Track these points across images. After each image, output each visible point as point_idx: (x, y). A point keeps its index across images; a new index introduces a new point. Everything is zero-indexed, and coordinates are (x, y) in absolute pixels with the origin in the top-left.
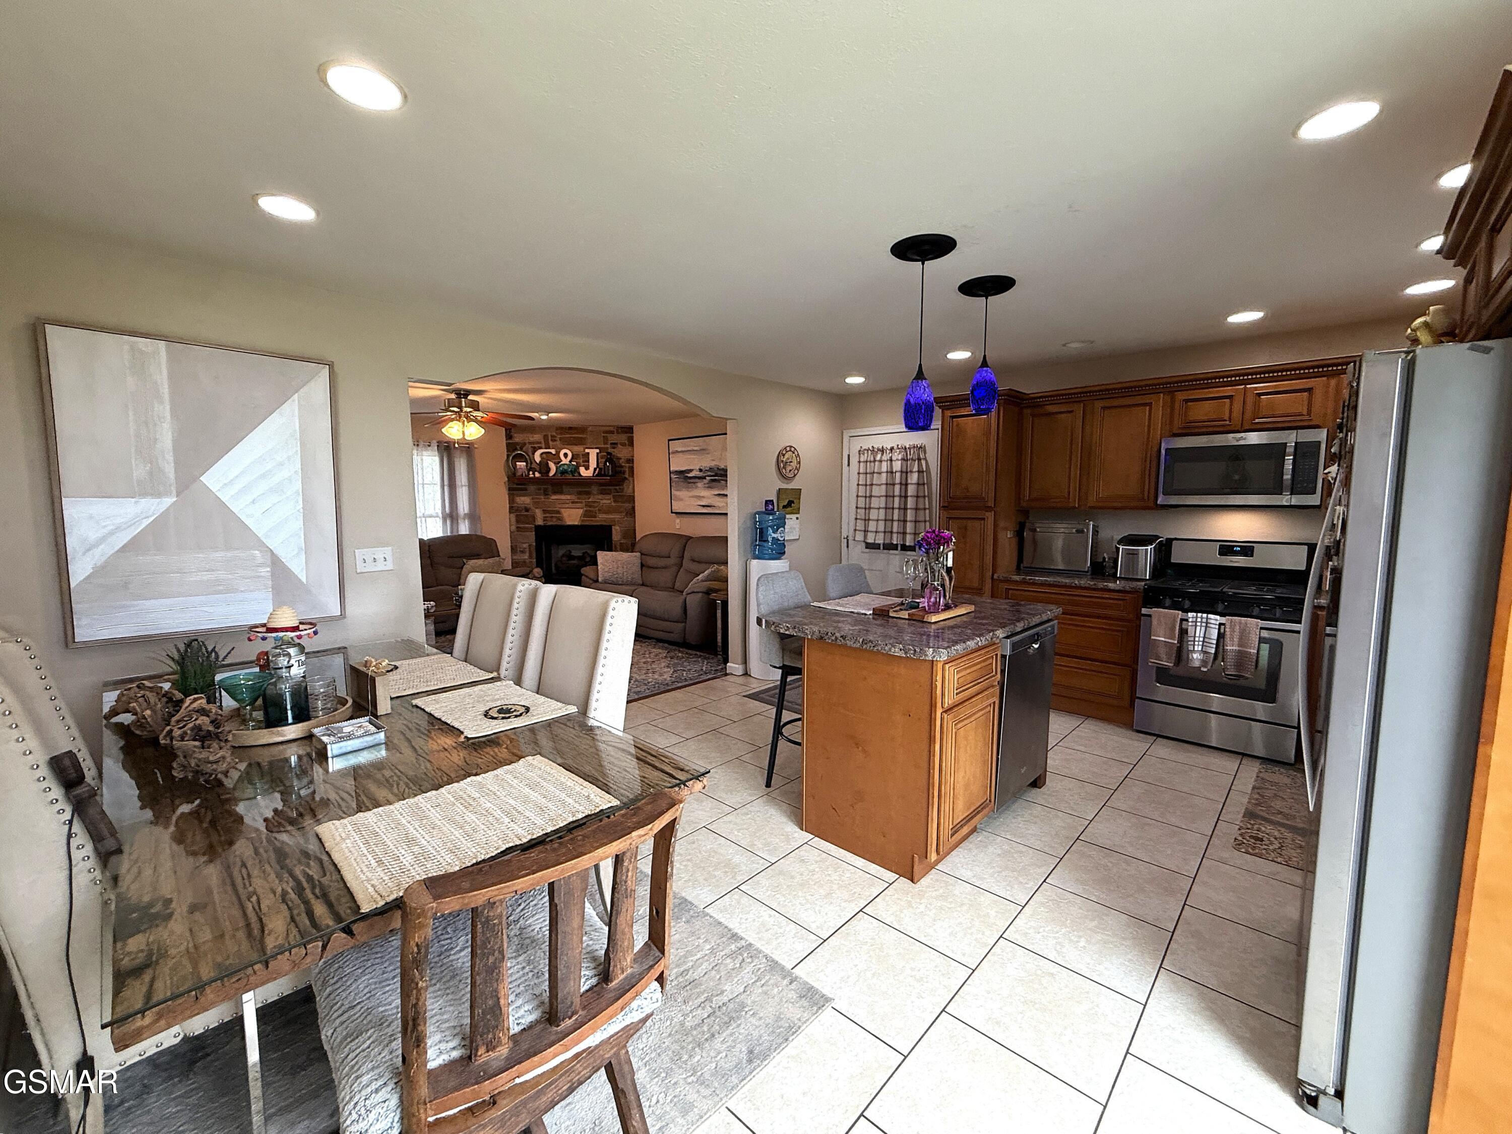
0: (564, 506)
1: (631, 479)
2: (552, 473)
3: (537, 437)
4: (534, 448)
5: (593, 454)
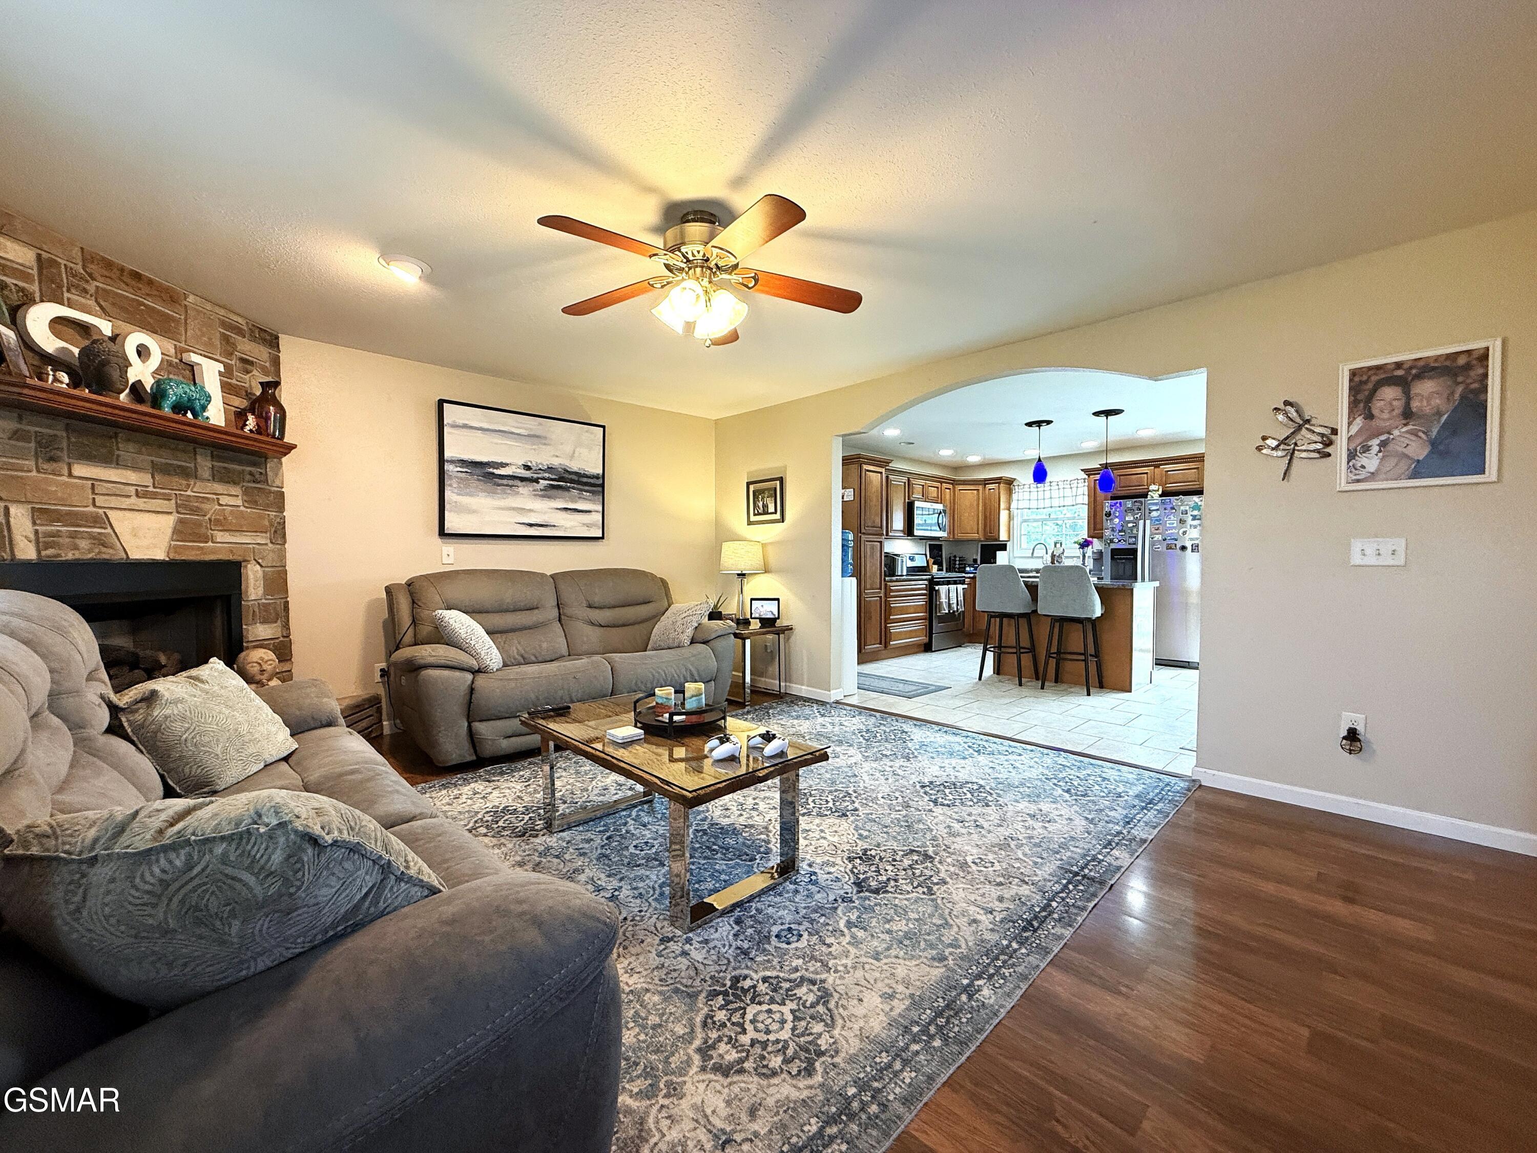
0: (114, 502)
3: (20, 254)
5: (209, 370)
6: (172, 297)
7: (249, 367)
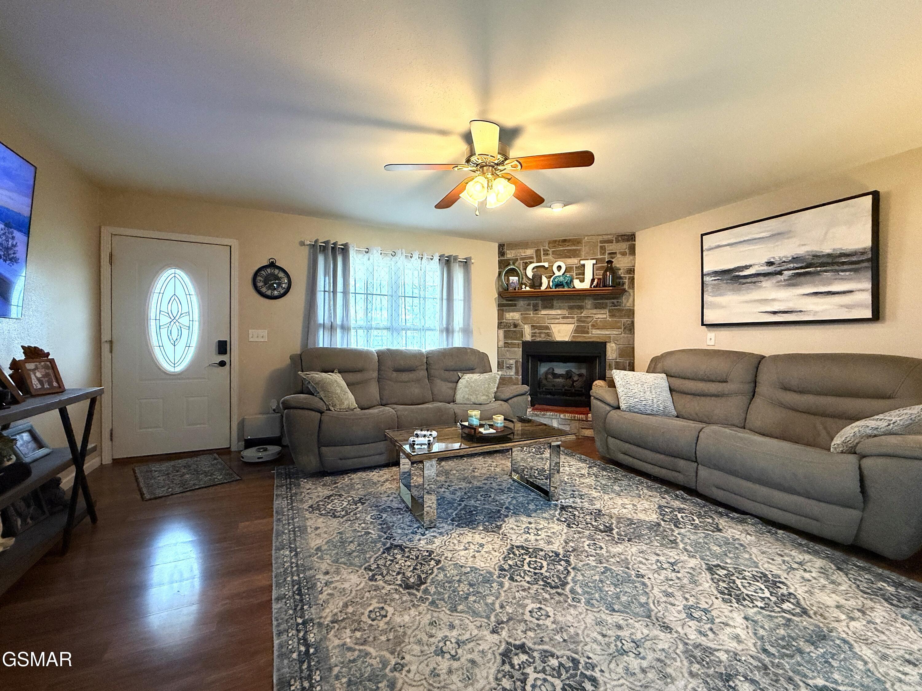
0: (553, 321)
1: (631, 291)
2: (543, 288)
3: (530, 252)
4: (526, 263)
5: (589, 265)
6: (577, 242)
7: (613, 256)
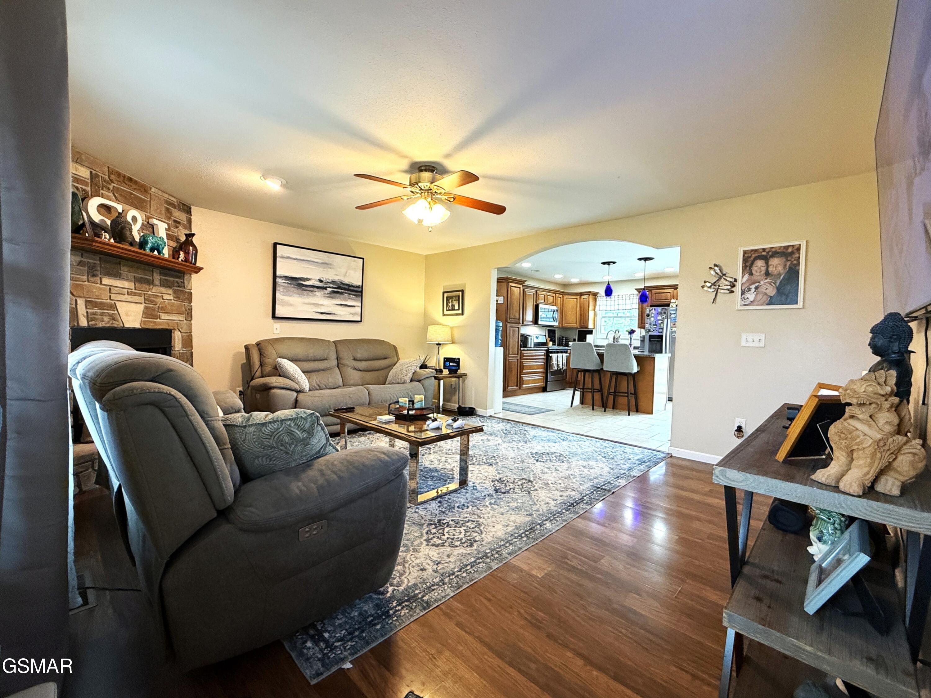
0: (118, 297)
3: (84, 172)
6: (145, 189)
7: (178, 225)
